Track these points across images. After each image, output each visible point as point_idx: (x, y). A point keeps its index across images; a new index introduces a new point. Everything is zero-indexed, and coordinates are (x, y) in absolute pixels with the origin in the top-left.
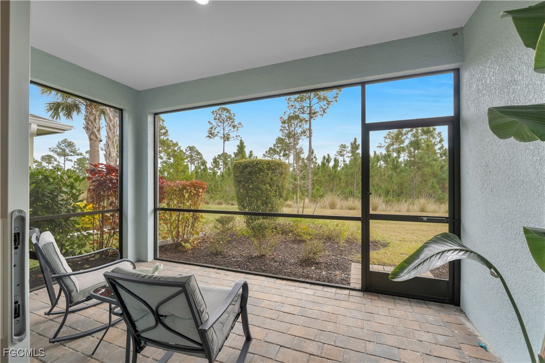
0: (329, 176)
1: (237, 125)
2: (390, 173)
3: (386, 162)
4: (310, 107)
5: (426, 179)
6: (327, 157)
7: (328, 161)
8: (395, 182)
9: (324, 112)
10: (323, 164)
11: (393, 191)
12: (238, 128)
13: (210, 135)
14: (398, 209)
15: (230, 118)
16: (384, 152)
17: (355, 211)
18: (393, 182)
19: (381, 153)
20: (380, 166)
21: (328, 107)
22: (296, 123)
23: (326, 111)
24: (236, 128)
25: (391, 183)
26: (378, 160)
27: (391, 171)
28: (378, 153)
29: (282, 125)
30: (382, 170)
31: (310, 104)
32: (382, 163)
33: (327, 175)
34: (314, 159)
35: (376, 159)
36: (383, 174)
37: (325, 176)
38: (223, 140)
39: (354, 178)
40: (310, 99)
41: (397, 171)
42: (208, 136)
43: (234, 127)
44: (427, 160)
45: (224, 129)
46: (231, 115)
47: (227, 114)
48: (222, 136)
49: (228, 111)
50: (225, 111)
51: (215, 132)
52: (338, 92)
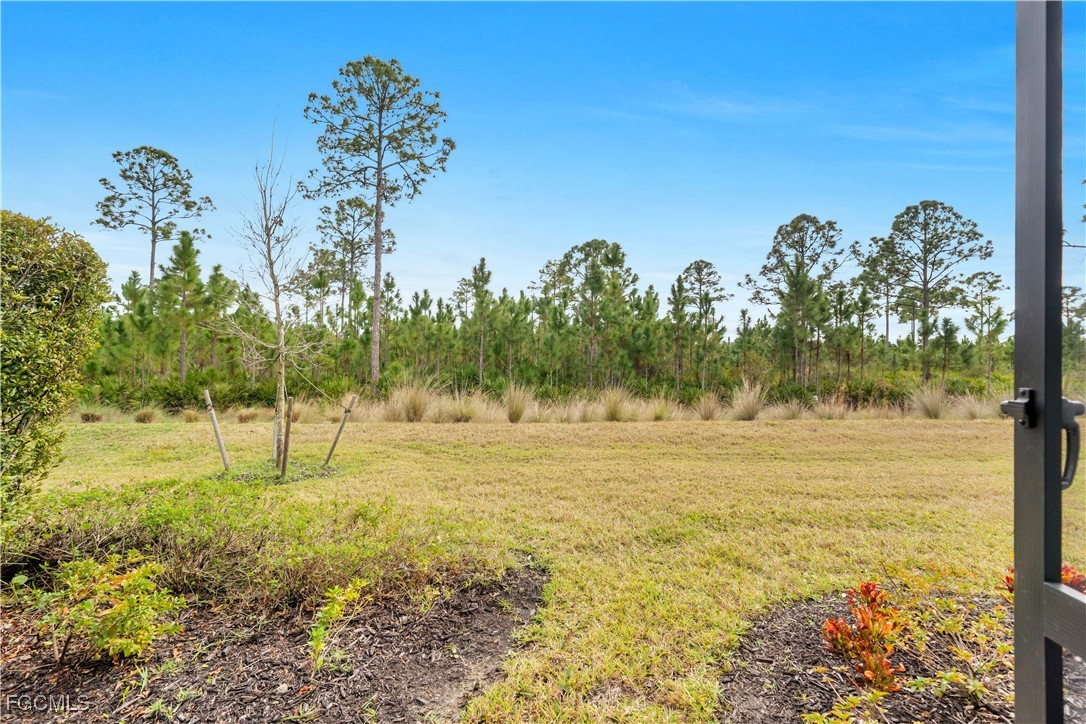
0: (427, 338)
1: (198, 202)
2: (549, 335)
3: (541, 312)
4: (379, 170)
5: (611, 349)
6: (422, 296)
7: (425, 304)
8: (559, 354)
9: (416, 190)
10: (416, 312)
11: (554, 373)
12: (199, 209)
13: (108, 219)
14: (565, 416)
15: (177, 182)
16: (539, 295)
17: (467, 425)
18: (554, 355)
19: (533, 297)
20: (532, 323)
21: (423, 180)
22: (357, 217)
23: (419, 187)
24: (195, 209)
25: (550, 356)
26: (527, 310)
27: (550, 332)
28: (528, 294)
29: (321, 215)
30: (535, 331)
31: (379, 163)
32: (536, 316)
33: (421, 338)
34: (396, 300)
35: (523, 307)
36: (536, 339)
37: (416, 338)
38: (149, 236)
39: (480, 344)
40: (378, 150)
41: (561, 332)
42: (99, 221)
43: (188, 206)
44: (613, 313)
45: (154, 207)
46: (179, 172)
47: (168, 170)
48: (150, 225)
49: (169, 160)
50: (159, 158)
51: (122, 209)
52: (447, 148)
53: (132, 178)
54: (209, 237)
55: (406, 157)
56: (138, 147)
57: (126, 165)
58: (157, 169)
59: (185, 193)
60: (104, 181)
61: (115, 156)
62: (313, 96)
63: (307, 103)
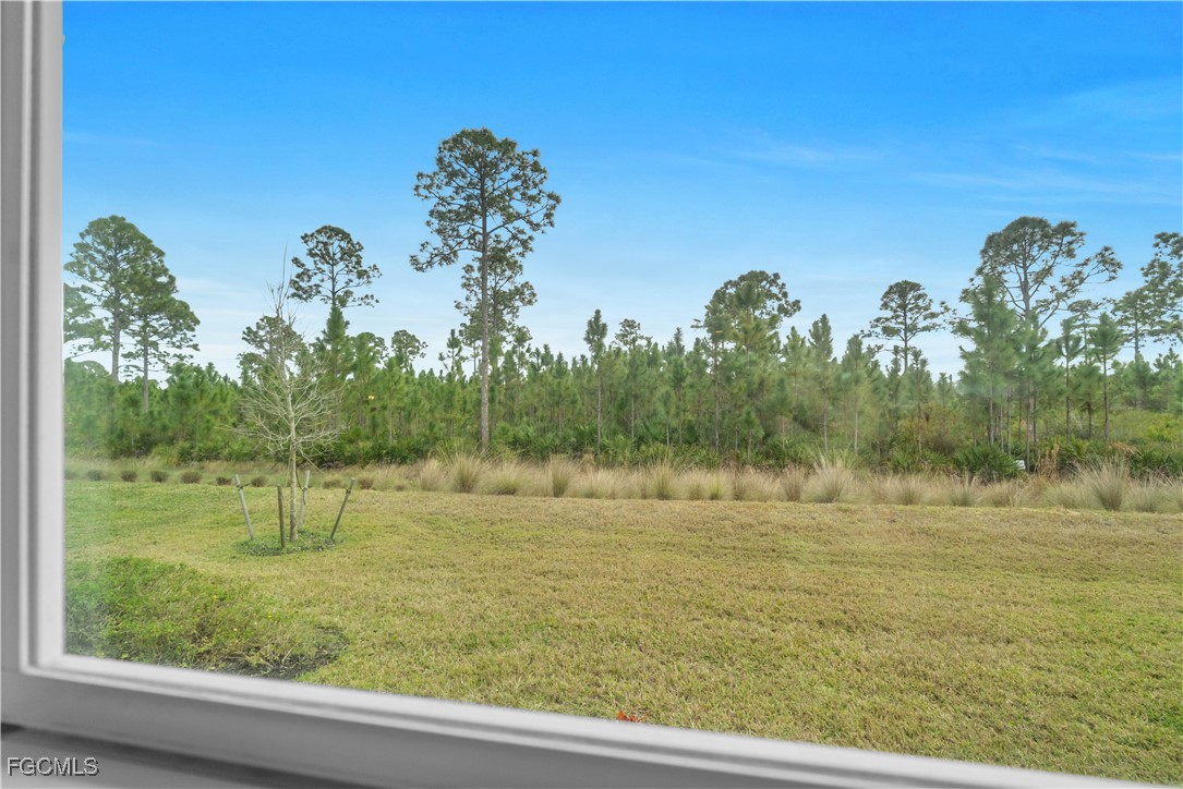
1: (368, 270)
9: (525, 248)
12: (369, 276)
13: (300, 293)
15: (351, 254)
21: (532, 237)
23: (528, 245)
24: (365, 277)
39: (598, 400)
42: (293, 295)
43: (360, 275)
45: (333, 279)
46: (352, 245)
47: (343, 244)
48: (331, 295)
49: (346, 236)
50: (336, 235)
51: (310, 284)
52: (552, 202)
53: (317, 255)
54: (377, 301)
55: (510, 218)
56: (319, 227)
57: (311, 245)
58: (335, 247)
59: (358, 263)
60: (296, 261)
61: (303, 238)
62: (420, 175)
63: (416, 182)
